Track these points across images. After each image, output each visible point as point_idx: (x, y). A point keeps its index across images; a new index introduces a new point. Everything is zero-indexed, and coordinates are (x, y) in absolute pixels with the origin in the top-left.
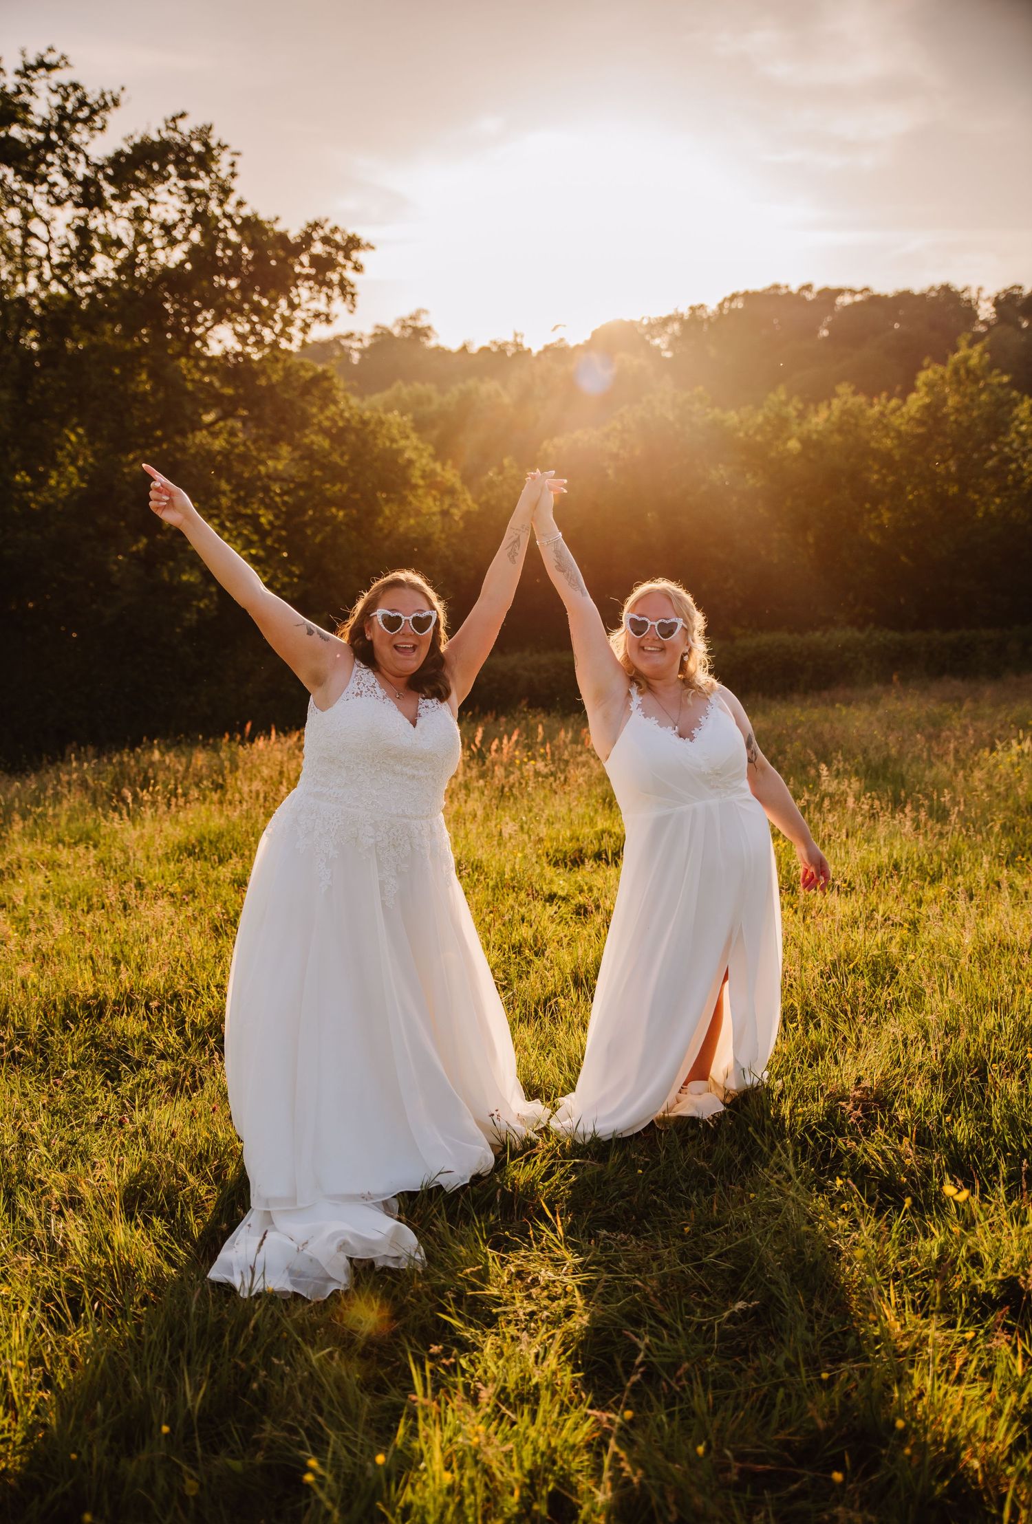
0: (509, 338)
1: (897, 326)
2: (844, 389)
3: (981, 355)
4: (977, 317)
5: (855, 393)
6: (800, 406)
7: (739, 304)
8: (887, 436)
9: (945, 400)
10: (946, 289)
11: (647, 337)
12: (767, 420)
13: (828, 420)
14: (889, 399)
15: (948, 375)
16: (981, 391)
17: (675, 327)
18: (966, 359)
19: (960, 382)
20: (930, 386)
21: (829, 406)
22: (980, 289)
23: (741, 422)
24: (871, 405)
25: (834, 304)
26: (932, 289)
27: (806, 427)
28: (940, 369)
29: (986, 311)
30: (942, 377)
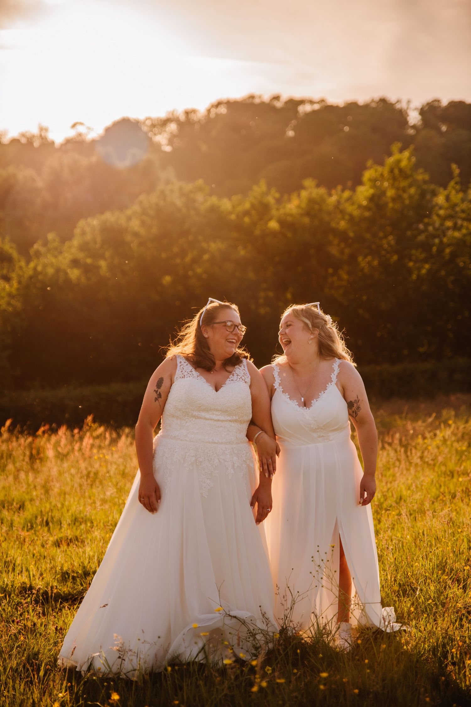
0: (35, 131)
1: (347, 129)
2: (309, 183)
3: (409, 159)
4: (406, 122)
5: (318, 186)
6: (277, 195)
7: (223, 110)
8: (343, 218)
9: (384, 193)
10: (383, 101)
11: (150, 134)
12: (253, 206)
13: (298, 207)
14: (343, 191)
15: (386, 173)
16: (410, 186)
17: (173, 127)
18: (399, 161)
19: (394, 179)
20: (373, 181)
21: (299, 196)
22: (409, 102)
23: (234, 207)
24: (330, 195)
25: (297, 112)
26: (373, 101)
27: (282, 211)
28: (380, 169)
29: (414, 118)
30: (382, 175)
